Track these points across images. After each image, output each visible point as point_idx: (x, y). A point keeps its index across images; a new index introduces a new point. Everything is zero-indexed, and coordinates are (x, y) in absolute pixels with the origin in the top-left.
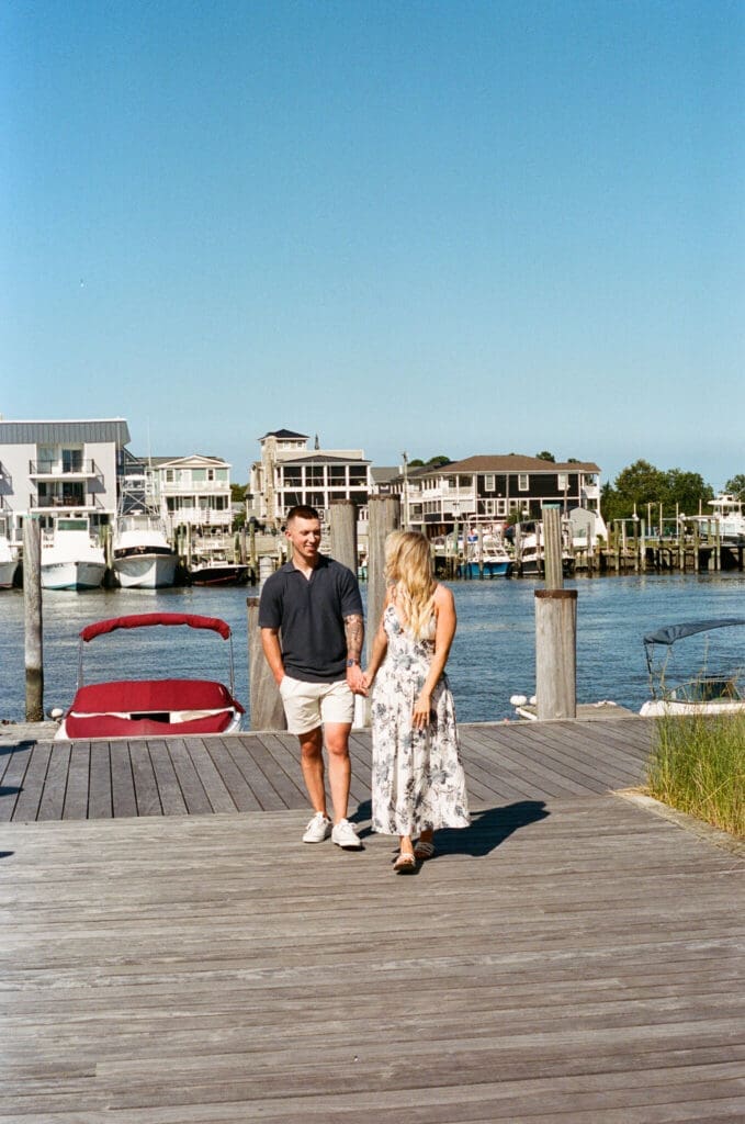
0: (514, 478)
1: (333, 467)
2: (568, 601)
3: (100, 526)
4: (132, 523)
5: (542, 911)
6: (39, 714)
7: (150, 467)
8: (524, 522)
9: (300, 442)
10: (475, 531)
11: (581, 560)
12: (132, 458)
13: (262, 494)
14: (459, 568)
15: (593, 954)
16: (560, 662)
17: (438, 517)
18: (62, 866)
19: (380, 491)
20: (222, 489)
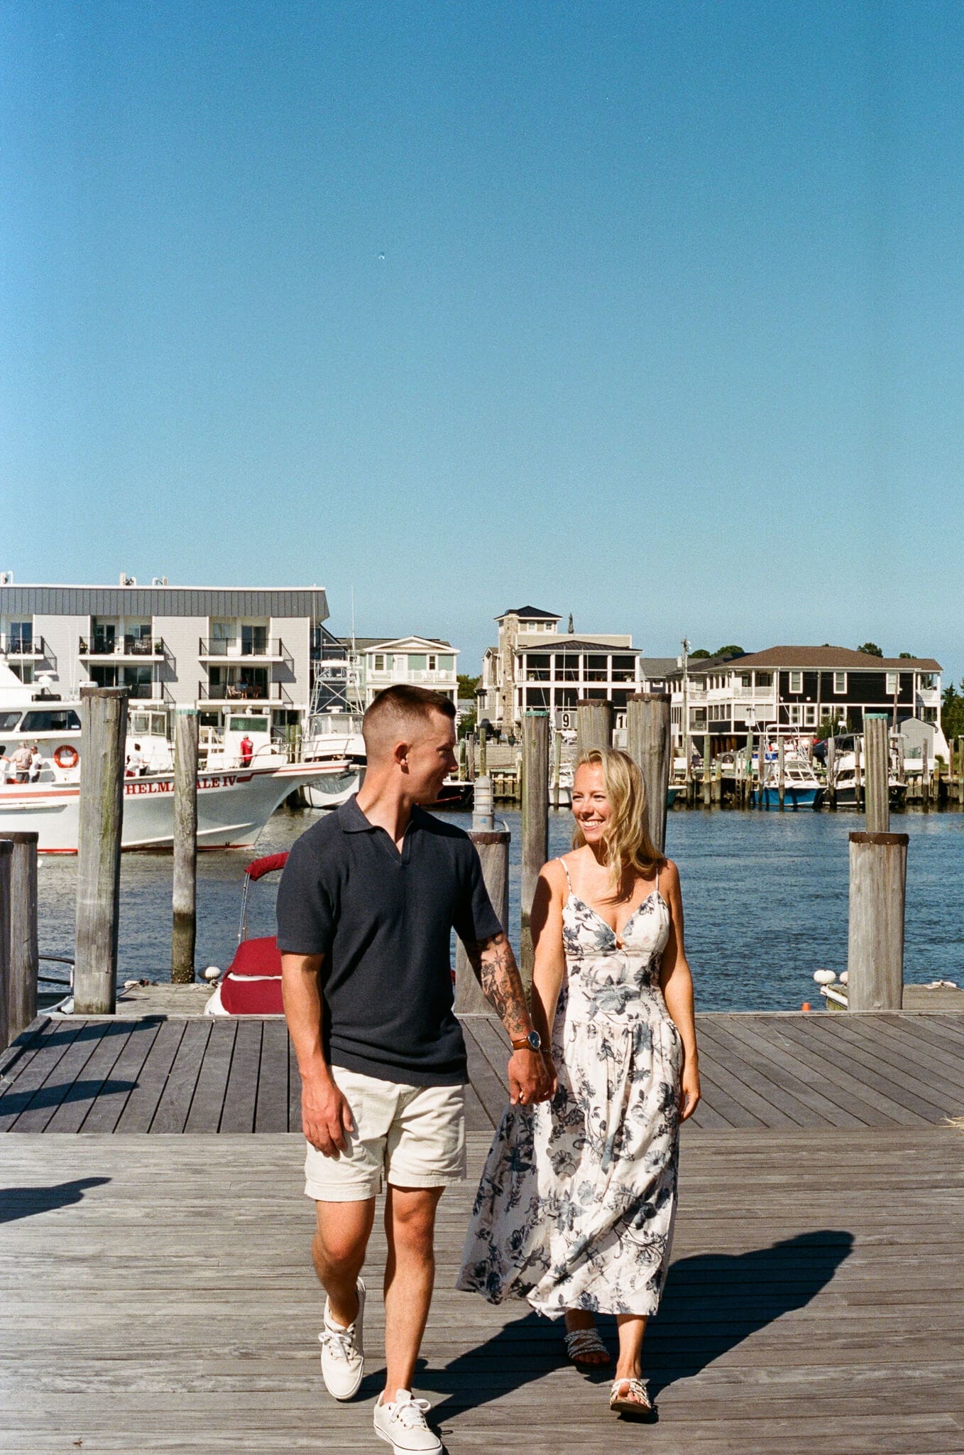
0: (827, 677)
1: (590, 657)
2: (895, 849)
3: (287, 727)
4: (328, 723)
5: (845, 1303)
6: (190, 974)
7: (354, 650)
8: (840, 736)
9: (549, 623)
10: (775, 746)
11: (914, 788)
12: (330, 639)
13: (498, 689)
14: (752, 794)
15: (917, 1373)
16: (883, 931)
17: (726, 726)
18: (173, 1203)
19: (652, 689)
20: (448, 683)
